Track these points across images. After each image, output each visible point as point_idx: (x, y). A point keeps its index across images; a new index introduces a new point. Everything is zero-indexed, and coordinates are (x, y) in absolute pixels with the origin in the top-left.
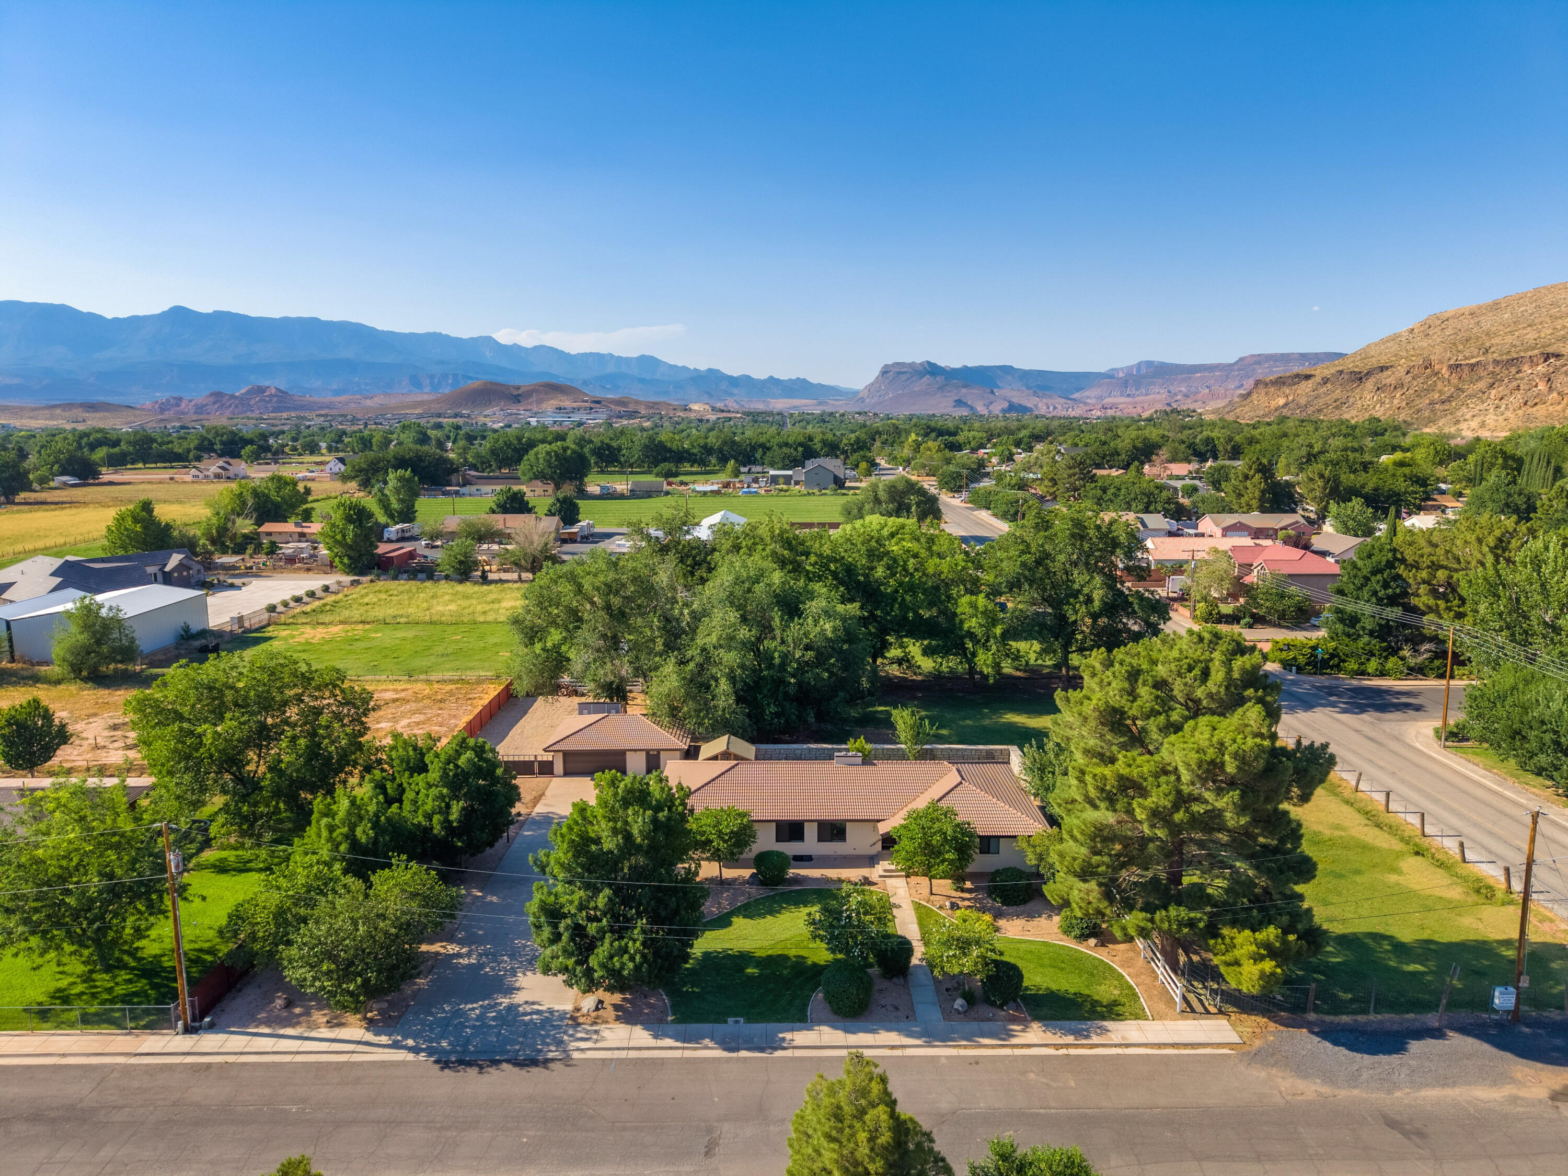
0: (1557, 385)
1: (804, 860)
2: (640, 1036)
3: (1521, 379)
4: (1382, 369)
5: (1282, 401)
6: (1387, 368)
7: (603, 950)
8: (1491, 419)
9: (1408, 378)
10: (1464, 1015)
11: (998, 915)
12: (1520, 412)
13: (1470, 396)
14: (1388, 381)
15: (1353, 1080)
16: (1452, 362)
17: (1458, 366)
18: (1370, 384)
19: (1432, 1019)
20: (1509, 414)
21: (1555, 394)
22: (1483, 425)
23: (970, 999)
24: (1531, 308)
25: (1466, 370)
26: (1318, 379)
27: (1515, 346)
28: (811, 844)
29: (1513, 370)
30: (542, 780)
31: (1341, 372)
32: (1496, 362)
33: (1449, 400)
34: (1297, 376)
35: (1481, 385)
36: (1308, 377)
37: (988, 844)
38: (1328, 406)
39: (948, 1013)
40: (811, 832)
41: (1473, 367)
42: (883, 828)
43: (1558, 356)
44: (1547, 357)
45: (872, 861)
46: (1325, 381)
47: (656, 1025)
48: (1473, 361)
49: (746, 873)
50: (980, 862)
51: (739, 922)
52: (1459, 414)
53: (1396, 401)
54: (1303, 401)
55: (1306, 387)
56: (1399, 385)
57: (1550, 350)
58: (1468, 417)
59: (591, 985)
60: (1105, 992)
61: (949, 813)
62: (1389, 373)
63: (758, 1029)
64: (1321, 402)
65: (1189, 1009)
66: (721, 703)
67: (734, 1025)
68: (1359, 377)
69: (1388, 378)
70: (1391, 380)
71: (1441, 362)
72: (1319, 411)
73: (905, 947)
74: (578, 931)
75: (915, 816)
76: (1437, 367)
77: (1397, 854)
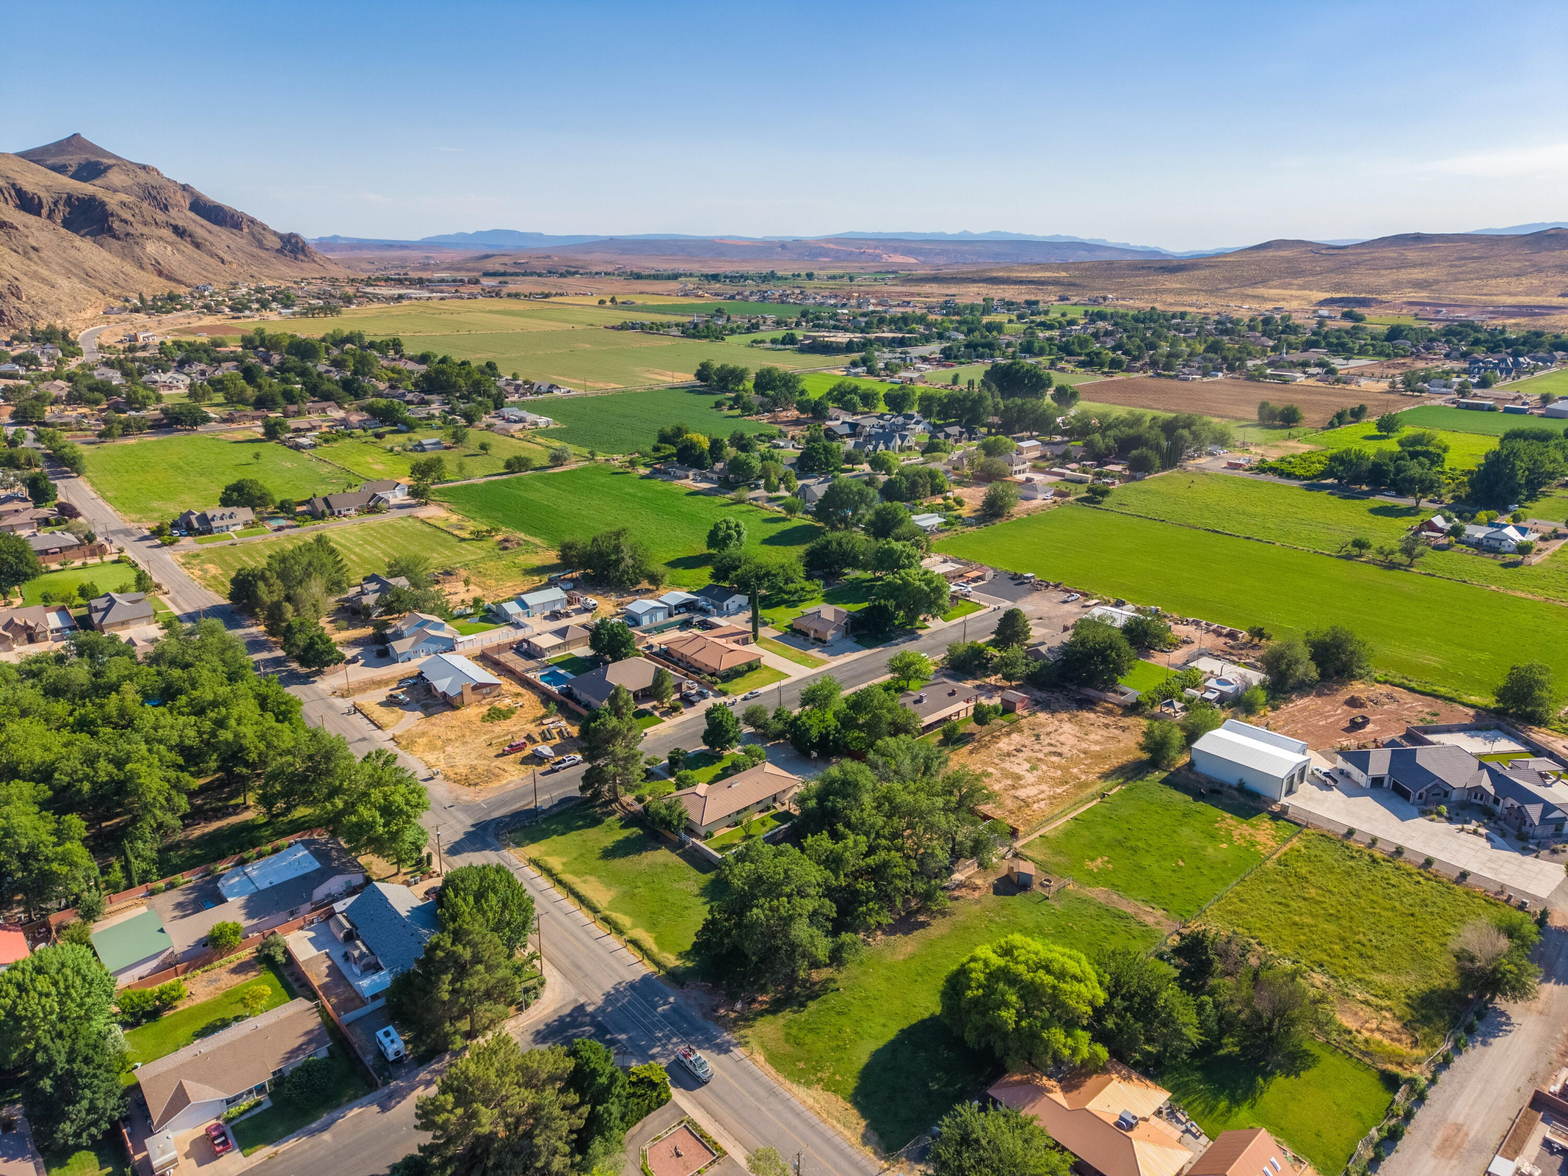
77: (563, 872)
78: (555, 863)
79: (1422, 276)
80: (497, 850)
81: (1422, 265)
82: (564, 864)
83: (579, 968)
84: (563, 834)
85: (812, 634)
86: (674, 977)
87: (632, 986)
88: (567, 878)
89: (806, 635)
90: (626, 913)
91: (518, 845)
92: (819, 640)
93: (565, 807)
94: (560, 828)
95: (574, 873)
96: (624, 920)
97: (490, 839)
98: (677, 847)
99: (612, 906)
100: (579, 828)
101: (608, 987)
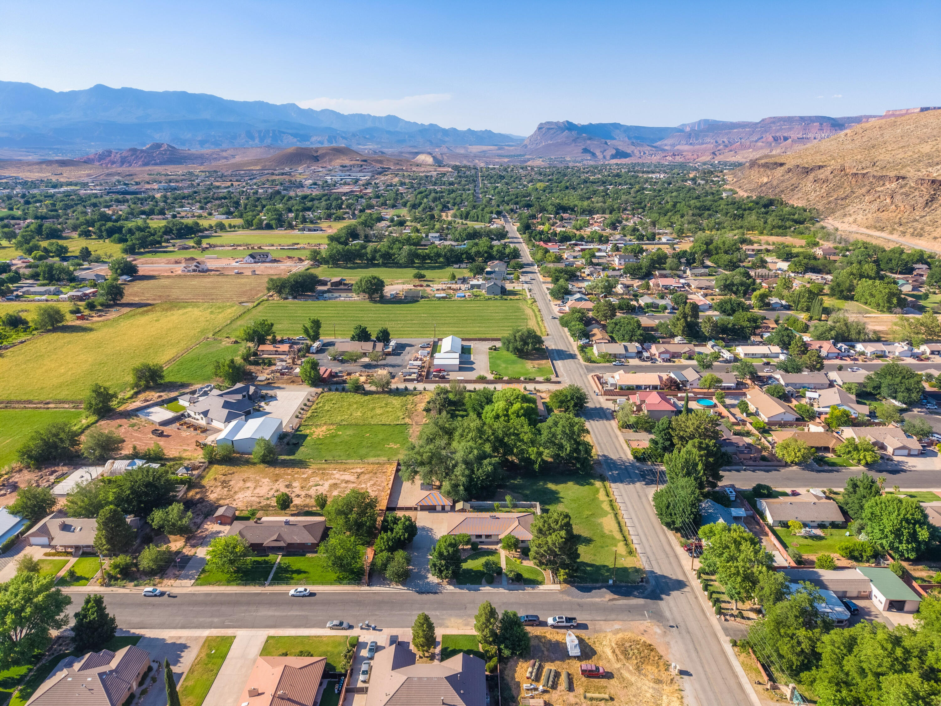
0: (895, 200)
1: (482, 543)
2: (452, 587)
3: (882, 192)
4: (820, 167)
5: (765, 180)
6: (823, 167)
7: (444, 573)
8: (860, 217)
9: (831, 176)
10: (604, 584)
11: (523, 559)
12: (875, 215)
13: (856, 197)
14: (821, 176)
15: (577, 597)
16: (855, 171)
17: (856, 174)
18: (811, 177)
19: (598, 585)
20: (869, 216)
21: (893, 206)
22: (855, 221)
23: (513, 580)
24: (912, 127)
25: (860, 176)
26: (786, 167)
27: (889, 163)
28: (484, 539)
29: (881, 183)
30: (415, 512)
31: (798, 166)
32: (874, 177)
33: (845, 198)
34: (776, 164)
35: (864, 190)
36: (782, 165)
37: (523, 541)
38: (787, 188)
39: (508, 583)
40: (483, 537)
41: (864, 175)
42: (500, 537)
43: (904, 178)
44: (898, 178)
45: (497, 543)
46: (789, 170)
47: (454, 585)
48: (865, 171)
49: (469, 546)
50: (521, 545)
51: (469, 561)
52: (847, 209)
53: (823, 191)
54: (775, 183)
55: (780, 171)
56: (826, 181)
57: (903, 173)
58: (851, 212)
59: (442, 578)
60: (540, 579)
61: (513, 537)
62: (822, 171)
63: (473, 586)
64: (784, 185)
65: (554, 583)
66: (461, 492)
67: (468, 585)
68: (807, 171)
69: (822, 174)
70: (822, 176)
71: (850, 168)
72: (782, 191)
73: (501, 569)
74: (440, 569)
75: (506, 537)
76: (848, 171)
77: (619, 541)
78: (621, 548)
80: (652, 572)
82: (616, 546)
83: (639, 496)
84: (604, 566)
86: (603, 479)
87: (622, 482)
88: (619, 536)
91: (637, 571)
93: (589, 585)
94: (603, 571)
95: (613, 538)
96: (606, 506)
97: (653, 582)
99: (606, 514)
100: (591, 565)
101: (632, 486)
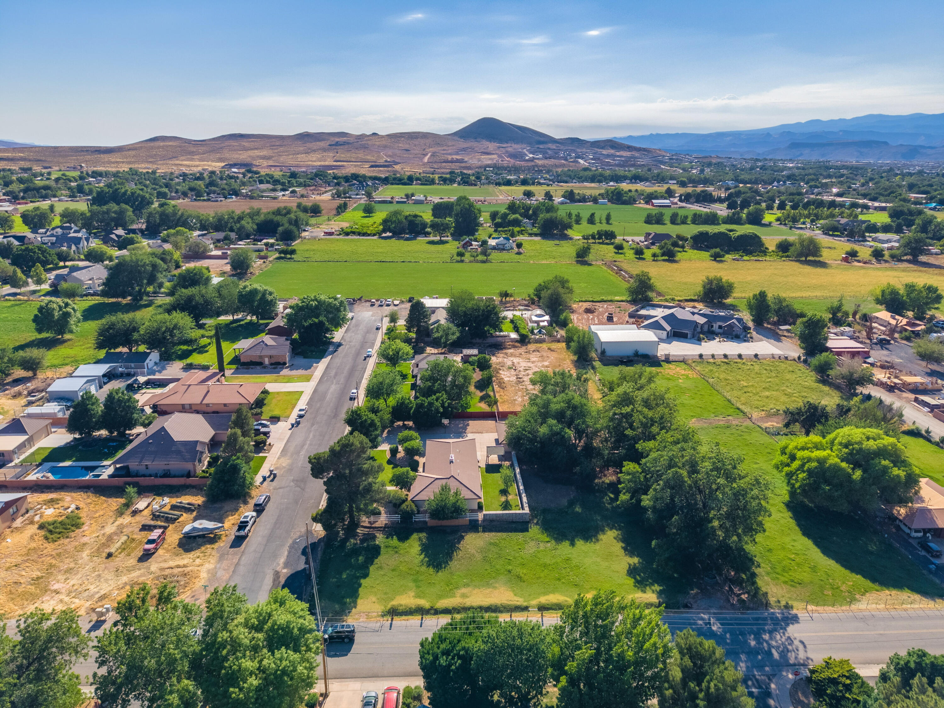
78: (411, 601)
79: (261, 154)
81: (256, 149)
85: (267, 361)
89: (260, 364)
90: (545, 594)
92: (278, 364)
98: (474, 527)
100: (369, 563)
